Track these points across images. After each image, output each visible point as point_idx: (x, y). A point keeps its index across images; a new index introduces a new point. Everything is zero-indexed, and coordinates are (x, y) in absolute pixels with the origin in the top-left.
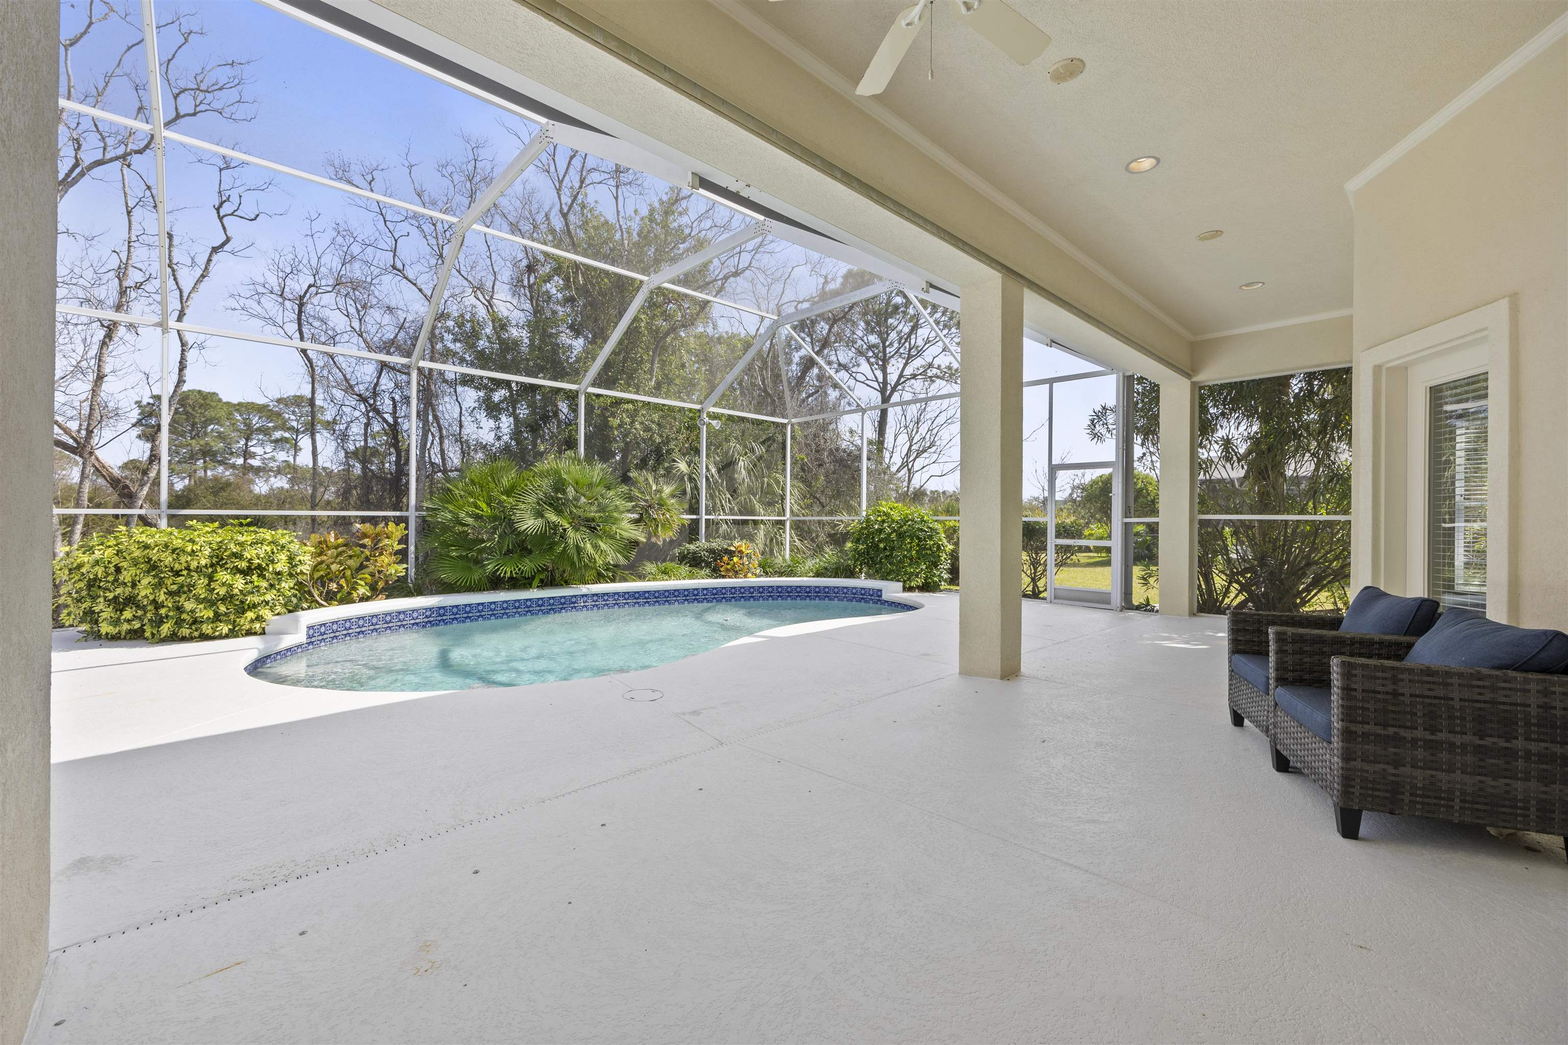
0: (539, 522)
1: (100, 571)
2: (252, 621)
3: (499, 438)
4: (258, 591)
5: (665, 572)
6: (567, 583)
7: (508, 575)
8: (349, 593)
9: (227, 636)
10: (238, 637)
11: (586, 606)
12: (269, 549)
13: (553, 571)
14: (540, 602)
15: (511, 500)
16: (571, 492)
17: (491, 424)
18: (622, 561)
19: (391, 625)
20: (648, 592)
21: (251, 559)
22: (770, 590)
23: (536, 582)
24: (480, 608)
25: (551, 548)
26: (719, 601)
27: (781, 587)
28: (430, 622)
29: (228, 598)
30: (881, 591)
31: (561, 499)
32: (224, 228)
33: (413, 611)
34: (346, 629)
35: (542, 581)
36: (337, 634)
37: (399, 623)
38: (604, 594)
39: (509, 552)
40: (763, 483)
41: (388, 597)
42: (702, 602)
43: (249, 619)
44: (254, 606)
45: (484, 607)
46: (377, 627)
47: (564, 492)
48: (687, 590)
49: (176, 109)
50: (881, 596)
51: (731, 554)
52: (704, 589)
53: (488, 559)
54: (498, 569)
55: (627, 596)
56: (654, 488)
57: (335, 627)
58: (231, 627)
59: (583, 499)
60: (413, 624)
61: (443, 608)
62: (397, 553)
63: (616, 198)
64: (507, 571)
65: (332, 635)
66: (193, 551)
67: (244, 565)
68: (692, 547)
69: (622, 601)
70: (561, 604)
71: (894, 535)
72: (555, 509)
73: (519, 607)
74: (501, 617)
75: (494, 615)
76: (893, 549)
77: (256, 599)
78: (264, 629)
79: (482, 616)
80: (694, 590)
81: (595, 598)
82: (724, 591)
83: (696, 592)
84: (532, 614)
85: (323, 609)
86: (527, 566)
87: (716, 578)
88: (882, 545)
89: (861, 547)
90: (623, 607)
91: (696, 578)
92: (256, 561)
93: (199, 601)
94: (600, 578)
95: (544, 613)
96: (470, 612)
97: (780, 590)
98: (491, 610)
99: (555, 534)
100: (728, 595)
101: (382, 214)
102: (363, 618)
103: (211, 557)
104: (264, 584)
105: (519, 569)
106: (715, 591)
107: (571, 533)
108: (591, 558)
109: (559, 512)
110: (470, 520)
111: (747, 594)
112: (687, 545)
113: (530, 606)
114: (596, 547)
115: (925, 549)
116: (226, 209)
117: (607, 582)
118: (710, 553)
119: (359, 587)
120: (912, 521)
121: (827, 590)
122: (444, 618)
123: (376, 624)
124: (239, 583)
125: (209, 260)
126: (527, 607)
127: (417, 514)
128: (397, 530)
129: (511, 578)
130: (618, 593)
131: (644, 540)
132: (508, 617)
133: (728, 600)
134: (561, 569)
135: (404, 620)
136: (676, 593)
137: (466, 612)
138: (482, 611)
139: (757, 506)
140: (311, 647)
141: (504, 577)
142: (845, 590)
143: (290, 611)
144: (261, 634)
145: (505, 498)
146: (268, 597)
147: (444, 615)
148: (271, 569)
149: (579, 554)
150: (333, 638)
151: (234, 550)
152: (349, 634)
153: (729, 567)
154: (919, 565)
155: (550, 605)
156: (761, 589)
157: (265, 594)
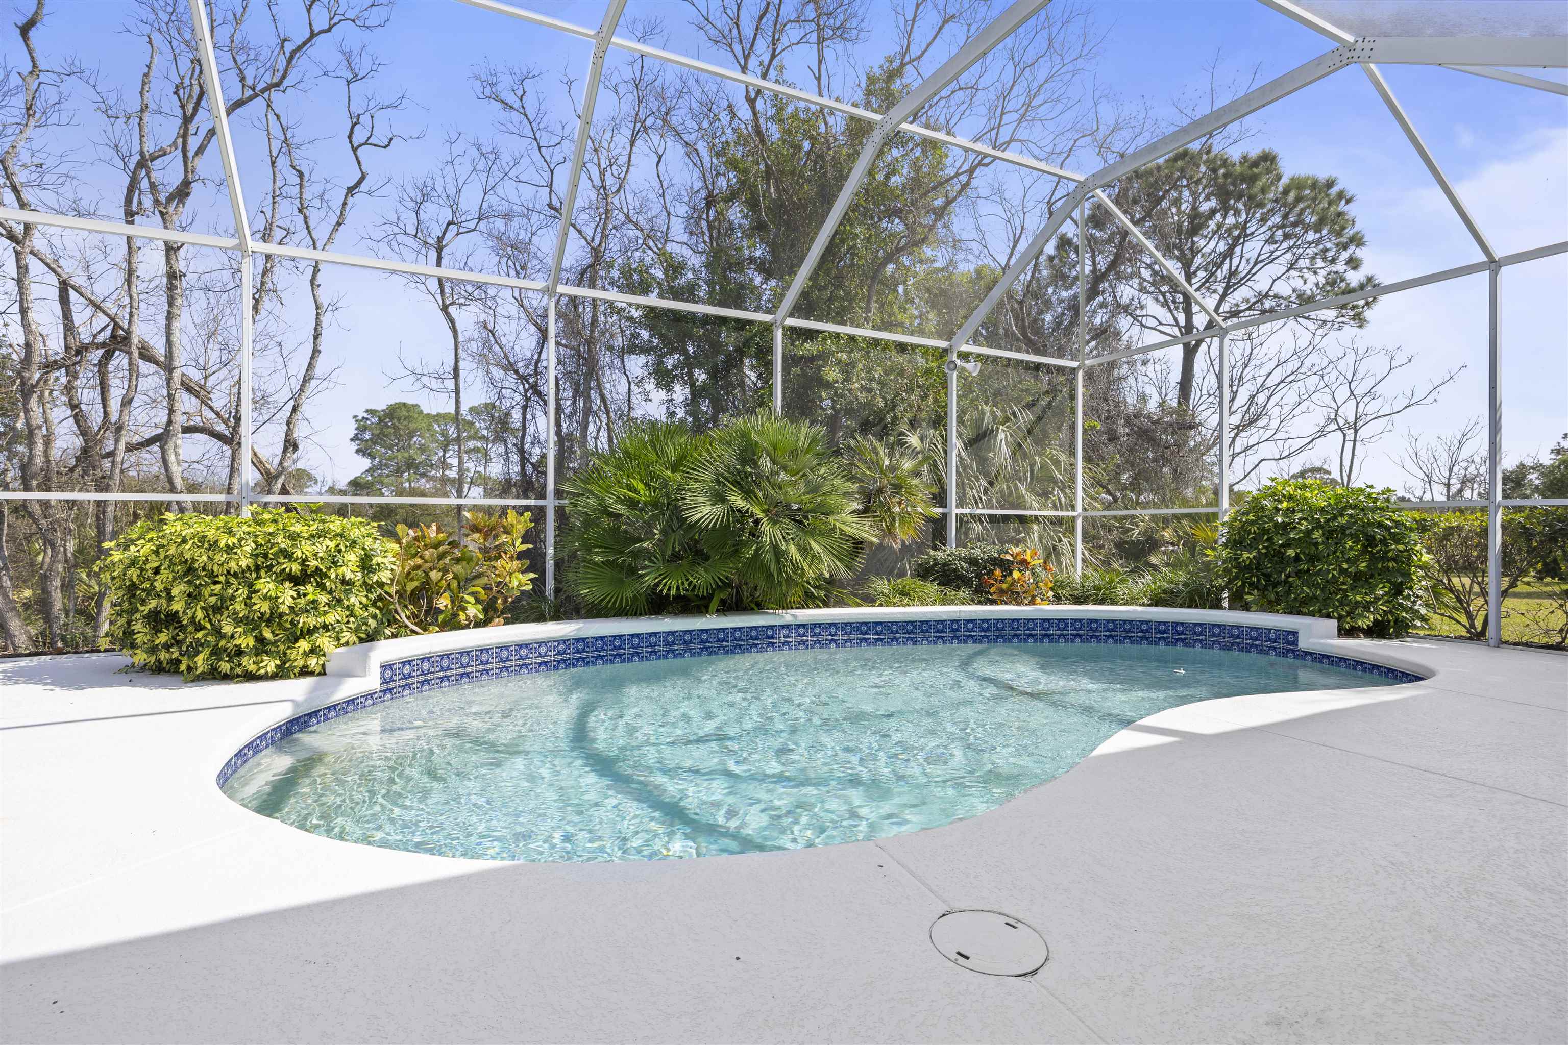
0: (719, 509)
1: (134, 573)
2: (306, 654)
3: (672, 414)
4: (316, 609)
5: (904, 593)
6: (758, 607)
7: (673, 592)
8: (455, 615)
9: (274, 676)
10: (289, 677)
11: (788, 643)
12: (332, 545)
13: (739, 587)
14: (721, 635)
15: (678, 477)
16: (766, 464)
17: (662, 394)
18: (843, 573)
19: (508, 664)
20: (881, 623)
21: (304, 561)
22: (1078, 625)
23: (714, 605)
24: (635, 641)
25: (736, 551)
26: (993, 640)
27: (1096, 621)
28: (564, 661)
29: (273, 618)
30: (1295, 633)
31: (751, 474)
32: (359, 162)
33: (540, 643)
34: (442, 670)
35: (723, 602)
36: (429, 677)
37: (520, 662)
38: (815, 625)
39: (675, 557)
40: (1032, 465)
41: (507, 622)
42: (966, 642)
43: (301, 651)
44: (311, 632)
45: (641, 640)
46: (489, 666)
47: (755, 464)
48: (942, 622)
49: (310, 25)
50: (1295, 643)
51: (1007, 567)
52: (968, 621)
53: (645, 567)
54: (660, 582)
55: (848, 629)
56: (887, 463)
57: (426, 666)
58: (278, 662)
59: (783, 476)
60: (540, 664)
61: (583, 640)
62: (521, 556)
63: (818, 79)
64: (672, 586)
65: (422, 678)
66: (227, 546)
67: (296, 568)
68: (939, 555)
69: (841, 636)
70: (752, 638)
71: (1317, 535)
72: (741, 488)
73: (690, 642)
74: (665, 657)
75: (655, 653)
76: (1313, 559)
77: (312, 621)
78: (323, 666)
79: (638, 654)
80: (953, 621)
81: (801, 631)
82: (1000, 625)
83: (955, 626)
84: (710, 654)
85: (415, 637)
86: (702, 578)
87: (980, 603)
88: (1291, 552)
89: (1246, 555)
90: (843, 646)
91: (952, 603)
92: (313, 563)
93: (238, 621)
94: (809, 600)
95: (726, 653)
96: (620, 647)
97: (1094, 625)
98: (651, 645)
99: (743, 529)
100: (1008, 632)
101: (536, 139)
102: (468, 653)
103: (255, 556)
104: (324, 598)
105: (689, 584)
106: (985, 625)
107: (766, 527)
108: (796, 568)
109: (748, 494)
110: (621, 509)
111: (1038, 632)
112: (932, 553)
113: (707, 641)
114: (804, 550)
115: (1385, 558)
116: (360, 135)
117: (818, 607)
118: (970, 563)
119: (469, 606)
120: (1354, 507)
121: (1180, 628)
122: (584, 655)
123: (488, 663)
124: (287, 596)
125: (345, 204)
126: (702, 641)
127: (557, 502)
128: (519, 522)
129: (678, 597)
130: (835, 624)
131: (875, 540)
132: (676, 656)
133: (1007, 640)
134: (751, 585)
135: (527, 657)
136: (925, 627)
137: (615, 648)
138: (638, 646)
139: (1029, 498)
140: (388, 696)
141: (668, 595)
142: (1216, 630)
143: (362, 640)
144: (320, 674)
145: (669, 473)
146: (330, 619)
147: (584, 651)
148: (333, 576)
149: (778, 561)
150: (423, 683)
151: (283, 546)
152: (447, 678)
153: (1004, 586)
154: (1372, 589)
155: (735, 639)
156: (1062, 624)
157: (325, 613)
